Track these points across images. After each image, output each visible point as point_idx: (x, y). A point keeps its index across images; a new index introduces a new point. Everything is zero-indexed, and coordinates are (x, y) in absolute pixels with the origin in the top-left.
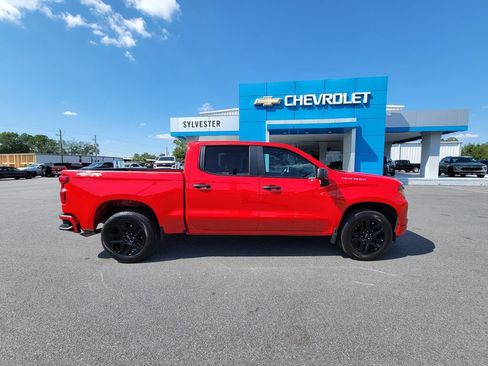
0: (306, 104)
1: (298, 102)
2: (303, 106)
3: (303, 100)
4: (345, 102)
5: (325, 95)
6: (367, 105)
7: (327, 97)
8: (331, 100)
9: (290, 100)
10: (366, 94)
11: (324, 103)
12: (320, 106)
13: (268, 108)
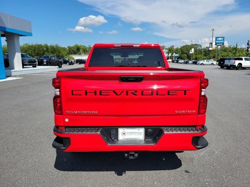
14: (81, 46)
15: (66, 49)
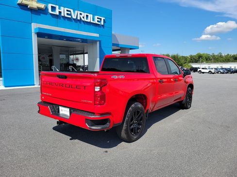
0: (66, 16)
1: (60, 12)
2: (64, 17)
3: (64, 11)
4: (92, 21)
5: (79, 12)
6: (103, 26)
7: (81, 14)
8: (83, 17)
9: (53, 8)
10: (103, 18)
11: (79, 18)
12: (76, 20)
13: (32, 10)
14: (204, 54)
15: (188, 57)
